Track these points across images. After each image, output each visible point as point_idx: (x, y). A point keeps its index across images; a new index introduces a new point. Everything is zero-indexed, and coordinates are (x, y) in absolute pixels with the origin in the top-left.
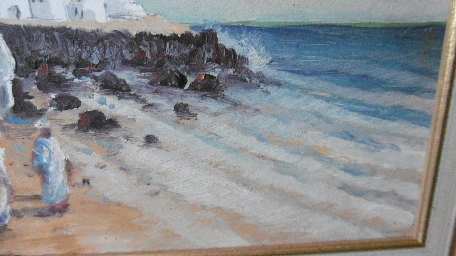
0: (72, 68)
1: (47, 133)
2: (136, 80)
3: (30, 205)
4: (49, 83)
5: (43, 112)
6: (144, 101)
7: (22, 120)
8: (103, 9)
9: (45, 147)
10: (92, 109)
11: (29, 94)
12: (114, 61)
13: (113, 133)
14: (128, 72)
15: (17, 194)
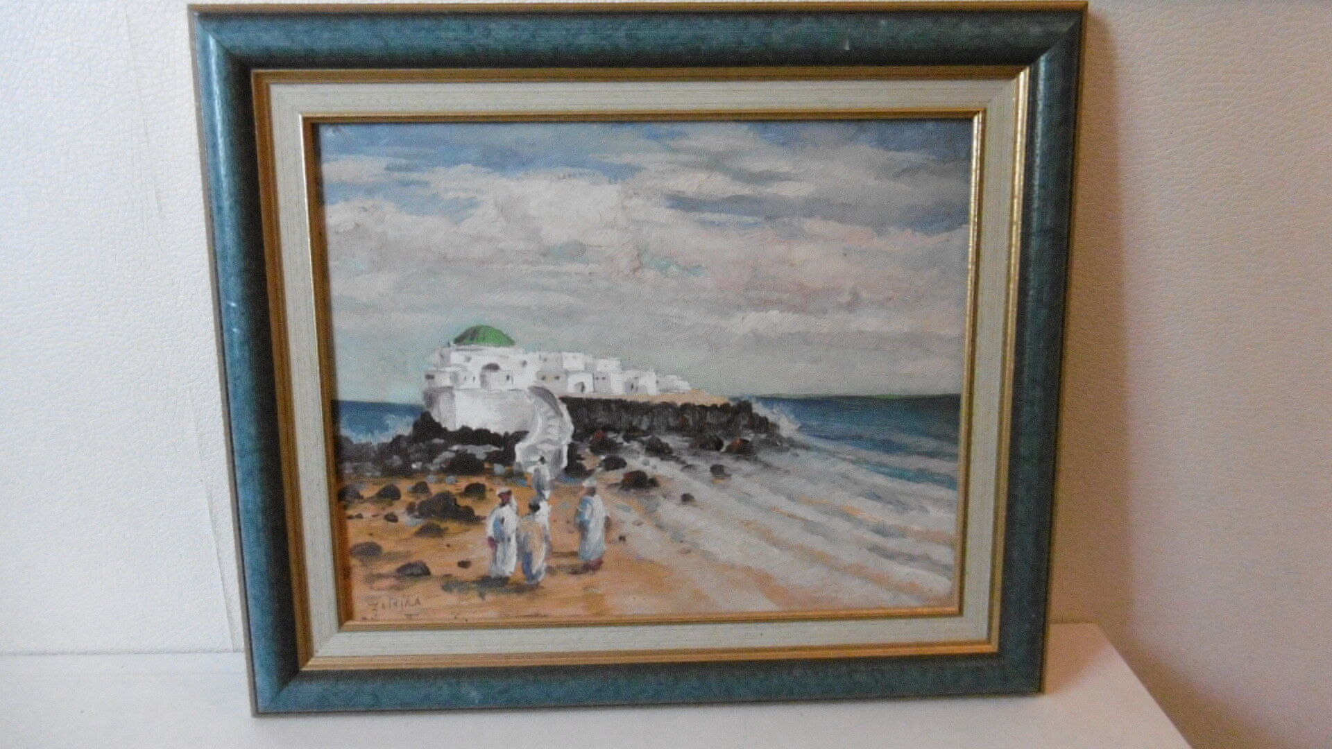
0: (622, 434)
1: (592, 492)
2: (679, 443)
3: (564, 561)
4: (601, 447)
6: (683, 462)
7: (572, 480)
8: (655, 385)
9: (589, 505)
10: (636, 469)
11: (582, 457)
12: (659, 427)
13: (653, 492)
14: (671, 437)
15: (554, 550)
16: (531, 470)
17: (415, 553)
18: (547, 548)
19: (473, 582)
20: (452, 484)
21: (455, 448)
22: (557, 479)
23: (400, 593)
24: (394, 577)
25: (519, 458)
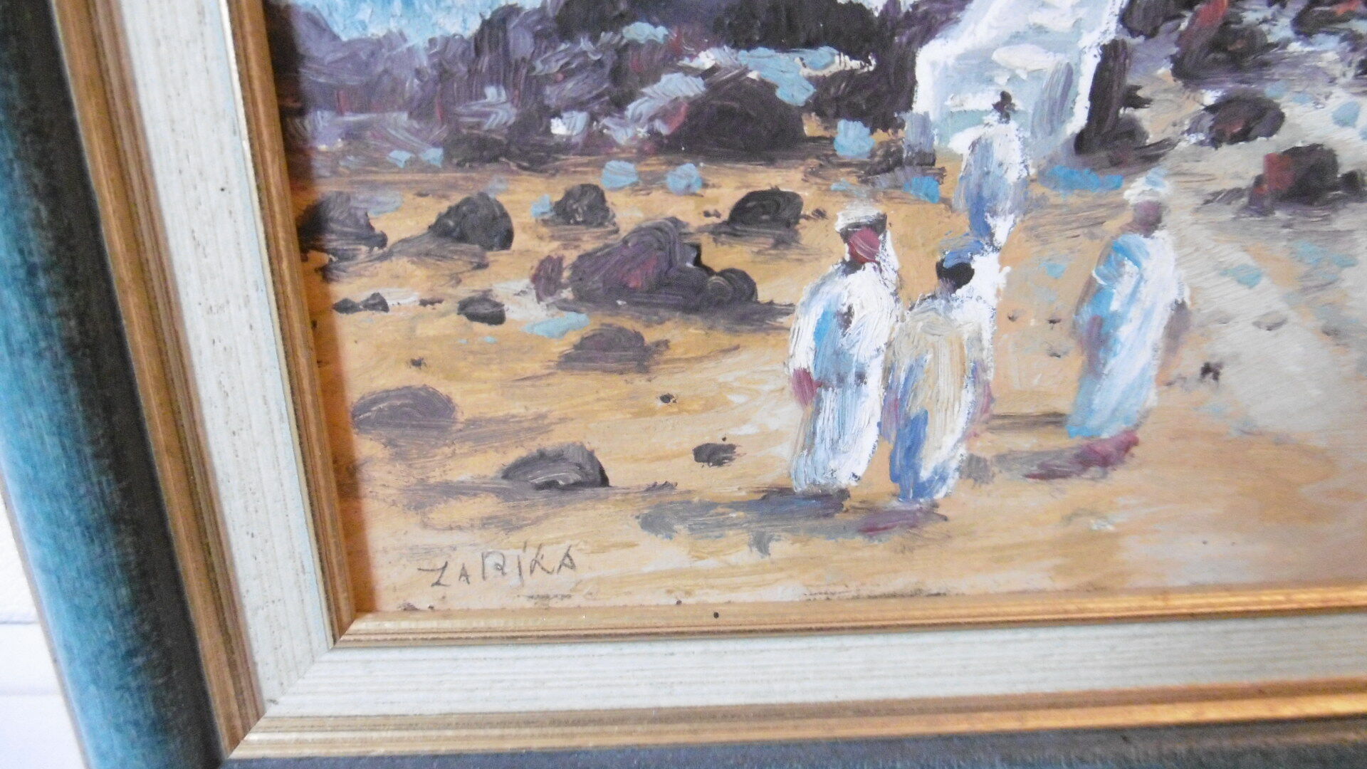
0: (1295, 7)
1: (1150, 220)
3: (1025, 442)
4: (1212, 56)
5: (1162, 151)
7: (1093, 177)
9: (1130, 263)
10: (1311, 139)
11: (1140, 93)
13: (1343, 220)
16: (960, 143)
17: (563, 420)
18: (974, 403)
19: (735, 505)
20: (688, 192)
21: (706, 59)
22: (1044, 176)
23: (516, 538)
24: (499, 492)
25: (925, 100)
